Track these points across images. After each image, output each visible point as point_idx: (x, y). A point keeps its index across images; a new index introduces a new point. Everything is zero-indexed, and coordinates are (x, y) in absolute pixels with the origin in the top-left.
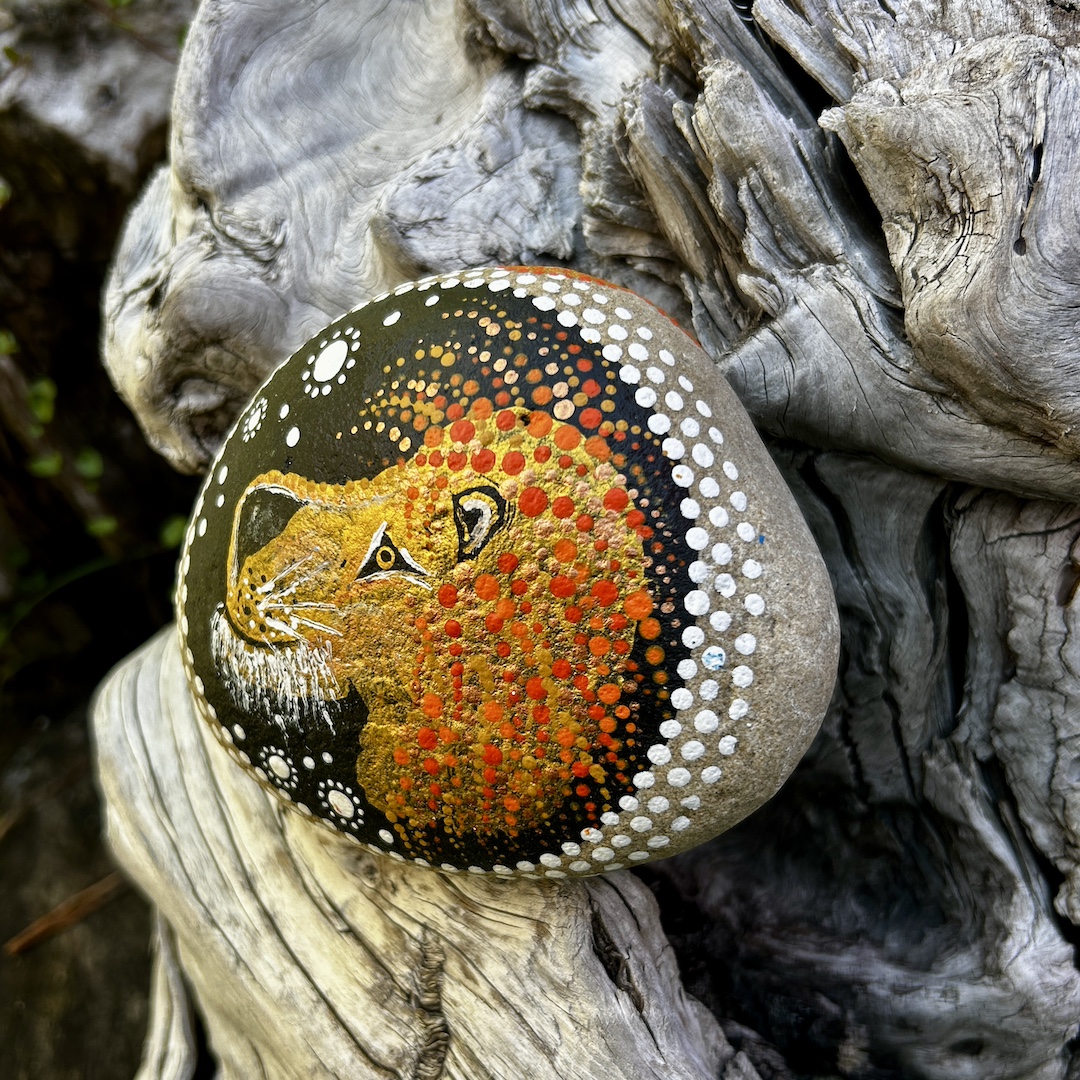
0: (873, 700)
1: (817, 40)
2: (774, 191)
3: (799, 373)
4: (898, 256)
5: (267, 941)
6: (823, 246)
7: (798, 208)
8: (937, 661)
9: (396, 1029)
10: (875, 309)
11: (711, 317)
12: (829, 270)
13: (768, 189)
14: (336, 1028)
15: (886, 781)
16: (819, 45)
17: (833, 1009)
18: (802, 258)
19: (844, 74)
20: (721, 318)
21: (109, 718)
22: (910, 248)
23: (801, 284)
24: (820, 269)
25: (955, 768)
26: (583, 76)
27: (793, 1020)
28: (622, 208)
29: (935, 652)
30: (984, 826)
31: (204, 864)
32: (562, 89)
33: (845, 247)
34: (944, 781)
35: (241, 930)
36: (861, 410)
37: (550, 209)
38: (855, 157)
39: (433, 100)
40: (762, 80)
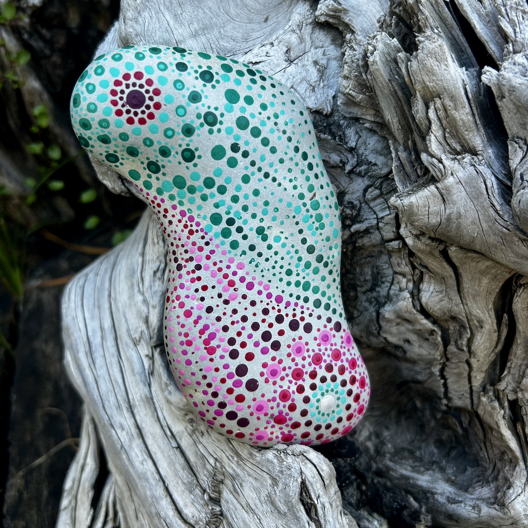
0: (461, 362)
1: (488, 19)
2: (448, 112)
3: (448, 211)
4: (514, 162)
5: (138, 442)
6: (471, 144)
7: (461, 123)
8: (496, 351)
9: (197, 506)
10: (495, 186)
11: (403, 167)
12: (473, 159)
13: (445, 110)
14: (166, 496)
15: (460, 398)
16: (489, 22)
17: (415, 504)
18: (458, 148)
19: (499, 41)
20: (408, 168)
21: (69, 305)
22: (522, 160)
23: (456, 165)
24: (468, 158)
25: (496, 404)
26: (350, 9)
27: (395, 506)
28: (361, 96)
29: (496, 347)
30: (507, 433)
31: (110, 394)
32: (337, 14)
33: (484, 146)
34: (490, 409)
35: (124, 433)
36: (479, 236)
37: (322, 85)
38: (499, 103)
39: (265, 6)
40: (450, 36)
